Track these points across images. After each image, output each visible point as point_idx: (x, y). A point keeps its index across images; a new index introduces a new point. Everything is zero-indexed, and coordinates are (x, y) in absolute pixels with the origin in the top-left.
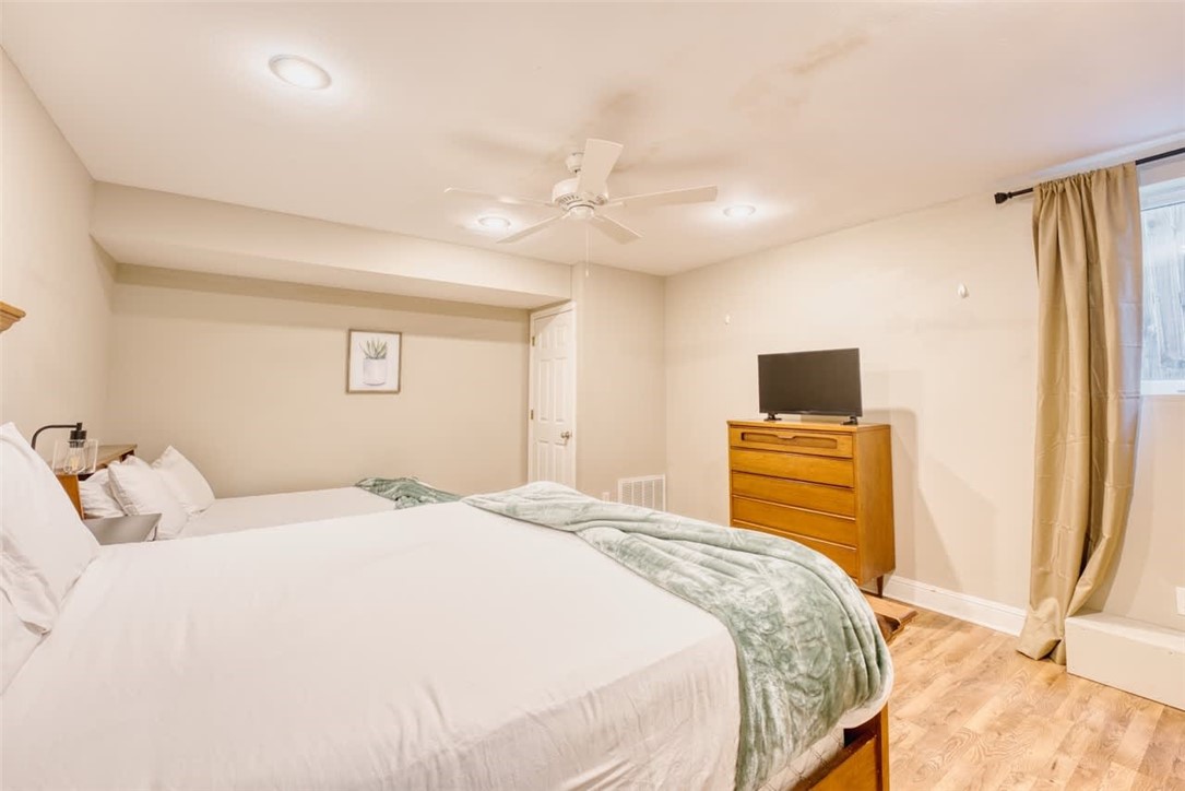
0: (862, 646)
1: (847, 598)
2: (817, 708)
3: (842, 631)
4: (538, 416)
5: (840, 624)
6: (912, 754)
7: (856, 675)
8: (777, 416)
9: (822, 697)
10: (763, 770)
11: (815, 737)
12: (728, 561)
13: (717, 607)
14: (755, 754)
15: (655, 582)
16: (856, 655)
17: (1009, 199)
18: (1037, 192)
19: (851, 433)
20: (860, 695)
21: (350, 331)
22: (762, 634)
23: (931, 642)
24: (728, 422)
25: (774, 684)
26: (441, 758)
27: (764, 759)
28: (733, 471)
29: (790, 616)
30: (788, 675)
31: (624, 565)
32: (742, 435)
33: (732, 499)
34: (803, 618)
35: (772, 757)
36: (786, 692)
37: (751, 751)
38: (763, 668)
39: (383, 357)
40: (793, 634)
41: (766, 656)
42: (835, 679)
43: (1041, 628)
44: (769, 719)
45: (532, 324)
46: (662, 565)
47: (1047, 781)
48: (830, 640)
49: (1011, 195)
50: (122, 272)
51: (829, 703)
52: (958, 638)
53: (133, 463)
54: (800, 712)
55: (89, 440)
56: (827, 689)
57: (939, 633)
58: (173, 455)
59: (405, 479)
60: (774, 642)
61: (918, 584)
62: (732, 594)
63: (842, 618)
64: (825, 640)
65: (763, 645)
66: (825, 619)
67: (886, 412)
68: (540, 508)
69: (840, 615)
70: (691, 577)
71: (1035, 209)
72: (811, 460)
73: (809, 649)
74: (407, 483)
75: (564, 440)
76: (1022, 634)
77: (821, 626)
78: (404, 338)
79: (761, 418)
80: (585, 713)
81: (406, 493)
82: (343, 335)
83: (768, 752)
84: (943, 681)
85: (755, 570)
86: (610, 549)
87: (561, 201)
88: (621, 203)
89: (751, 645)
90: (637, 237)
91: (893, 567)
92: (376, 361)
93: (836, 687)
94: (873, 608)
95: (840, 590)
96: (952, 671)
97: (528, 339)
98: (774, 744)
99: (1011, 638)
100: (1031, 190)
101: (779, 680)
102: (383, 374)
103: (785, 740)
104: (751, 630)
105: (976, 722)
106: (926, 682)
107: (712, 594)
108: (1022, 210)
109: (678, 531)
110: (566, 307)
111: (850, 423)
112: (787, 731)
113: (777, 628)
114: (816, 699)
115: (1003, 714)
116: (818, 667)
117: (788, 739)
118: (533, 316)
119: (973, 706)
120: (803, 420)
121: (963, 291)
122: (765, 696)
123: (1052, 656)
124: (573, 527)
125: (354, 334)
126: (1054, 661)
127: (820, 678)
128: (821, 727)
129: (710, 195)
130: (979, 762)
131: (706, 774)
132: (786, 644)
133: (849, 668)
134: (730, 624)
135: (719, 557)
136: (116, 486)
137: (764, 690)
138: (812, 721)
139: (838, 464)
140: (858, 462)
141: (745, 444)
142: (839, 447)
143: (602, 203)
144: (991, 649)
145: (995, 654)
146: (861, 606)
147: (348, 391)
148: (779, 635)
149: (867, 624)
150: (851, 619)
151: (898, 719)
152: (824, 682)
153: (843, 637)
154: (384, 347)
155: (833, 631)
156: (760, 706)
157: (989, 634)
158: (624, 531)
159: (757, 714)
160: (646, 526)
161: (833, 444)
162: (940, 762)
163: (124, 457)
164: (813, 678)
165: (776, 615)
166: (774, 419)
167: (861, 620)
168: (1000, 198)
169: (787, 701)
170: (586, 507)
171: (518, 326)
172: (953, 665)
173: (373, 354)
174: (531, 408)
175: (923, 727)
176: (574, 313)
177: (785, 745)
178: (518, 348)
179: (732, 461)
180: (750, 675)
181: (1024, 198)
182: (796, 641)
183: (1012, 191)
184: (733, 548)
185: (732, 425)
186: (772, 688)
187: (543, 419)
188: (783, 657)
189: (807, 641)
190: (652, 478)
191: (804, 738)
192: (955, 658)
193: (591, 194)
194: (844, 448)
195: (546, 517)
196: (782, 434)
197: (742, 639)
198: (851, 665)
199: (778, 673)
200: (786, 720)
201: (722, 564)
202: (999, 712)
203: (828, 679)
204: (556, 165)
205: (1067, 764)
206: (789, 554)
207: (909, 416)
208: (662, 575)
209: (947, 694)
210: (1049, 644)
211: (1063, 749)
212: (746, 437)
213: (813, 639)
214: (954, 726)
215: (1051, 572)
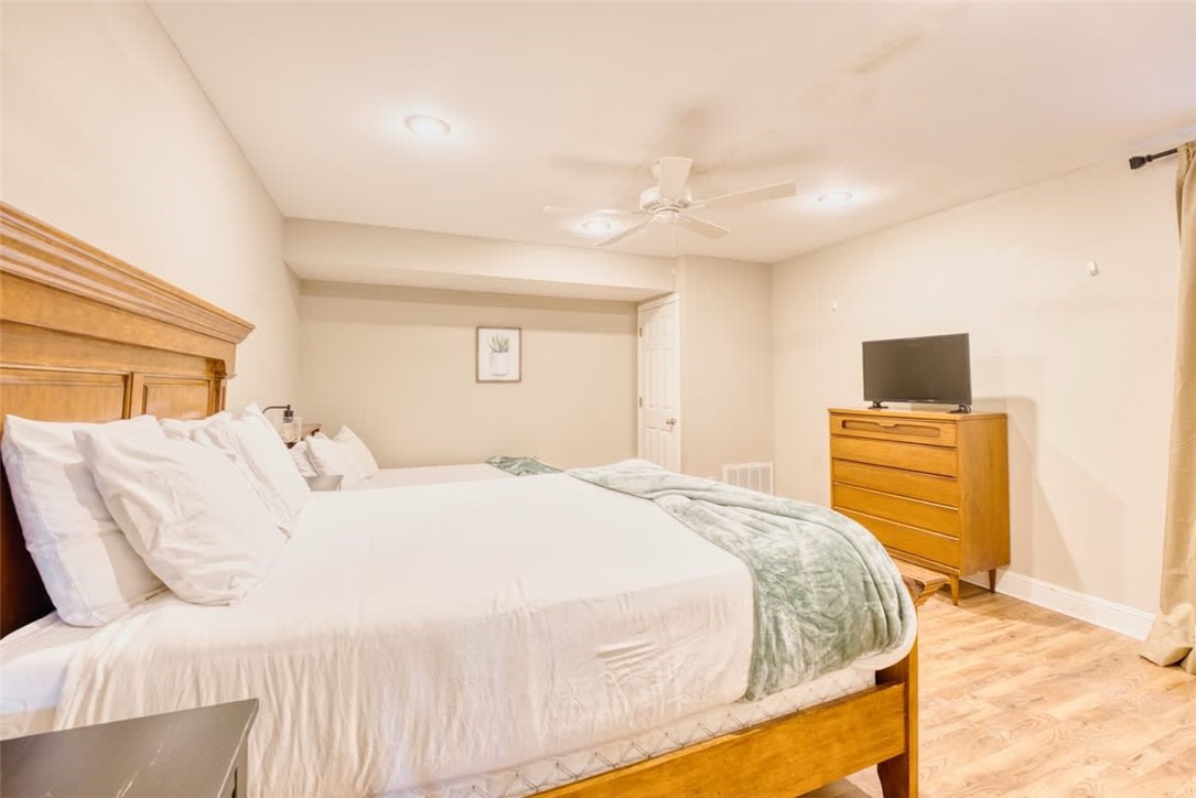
0: (881, 599)
1: (870, 559)
2: (831, 642)
3: (862, 584)
4: (646, 403)
5: (860, 578)
6: (978, 727)
7: (875, 622)
8: (882, 404)
9: (836, 633)
10: (774, 678)
11: (829, 666)
12: (769, 523)
13: (742, 552)
14: (765, 664)
15: (701, 534)
16: (874, 606)
17: (1148, 164)
18: (1182, 153)
19: (954, 422)
20: (878, 641)
21: (478, 328)
22: (777, 575)
23: (1037, 638)
24: (829, 410)
25: (786, 615)
26: (519, 614)
27: (775, 670)
28: (834, 459)
29: (808, 565)
30: (800, 610)
31: (683, 523)
32: (844, 422)
33: (834, 486)
34: (821, 569)
35: (782, 671)
36: (797, 623)
37: (761, 661)
38: (776, 600)
39: (506, 351)
40: (809, 579)
41: (779, 590)
42: (851, 621)
43: (1169, 633)
44: (779, 639)
45: (639, 315)
46: (710, 522)
47: (1124, 768)
48: (847, 589)
49: (1150, 158)
50: (306, 287)
51: (844, 640)
52: (1073, 637)
53: (319, 437)
54: (811, 640)
55: (296, 418)
56: (842, 629)
57: (1050, 630)
58: (347, 432)
59: (525, 458)
60: (790, 582)
61: (1033, 580)
62: (761, 545)
63: (863, 574)
64: (843, 588)
65: (777, 583)
66: (845, 571)
67: (1003, 401)
68: (625, 479)
69: (860, 572)
70: (729, 530)
71: (1179, 172)
72: (914, 448)
73: (824, 593)
74: (528, 460)
75: (668, 427)
76: (1149, 638)
77: (839, 576)
78: (524, 333)
79: (865, 406)
80: (621, 606)
81: (527, 469)
82: (472, 332)
83: (778, 665)
84: (1039, 672)
85: (788, 529)
86: (676, 511)
87: (647, 207)
88: (702, 206)
89: (766, 581)
90: (725, 232)
91: (1006, 561)
92: (500, 354)
93: (852, 628)
94: (900, 571)
95: (864, 552)
96: (1052, 665)
97: (636, 330)
98: (784, 661)
99: (1137, 643)
100: (1175, 151)
101: (790, 611)
102: (507, 365)
103: (796, 660)
104: (767, 571)
105: (1061, 711)
106: (1017, 671)
107: (741, 543)
108: (1164, 175)
109: (734, 499)
110: (670, 299)
111: (959, 411)
112: (798, 652)
113: (793, 572)
114: (830, 635)
115: (1096, 709)
116: (832, 609)
117: (799, 660)
118: (640, 308)
119: (1063, 697)
120: (913, 409)
121: (1093, 269)
122: (776, 622)
123: (1183, 664)
124: (651, 495)
125: (481, 331)
126: (1184, 670)
127: (836, 618)
128: (835, 658)
129: (790, 191)
130: (1050, 743)
131: (719, 668)
132: (801, 585)
133: (866, 616)
134: (750, 564)
135: (762, 520)
136: (313, 455)
137: (776, 618)
138: (825, 652)
139: (940, 453)
140: (961, 450)
141: (846, 432)
142: (943, 435)
143: (686, 206)
144: (1108, 650)
145: (1112, 654)
146: (886, 567)
147: (478, 381)
148: (795, 578)
149: (890, 581)
150: (872, 575)
151: (974, 698)
152: (839, 623)
153: (862, 588)
154: (506, 342)
155: (850, 582)
156: (771, 628)
157: (1111, 637)
158: (691, 498)
159: (767, 633)
160: (709, 495)
161: (937, 432)
162: (1007, 738)
163: (313, 434)
164: (826, 617)
165: (794, 562)
166: (879, 406)
167: (882, 577)
168: (1137, 163)
169: (799, 631)
170: (663, 478)
171: (627, 318)
172: (1054, 661)
173: (497, 347)
174: (640, 395)
175: (999, 707)
176: (677, 303)
177: (795, 664)
178: (626, 339)
179: (833, 450)
180: (763, 603)
181: (1168, 159)
182: (813, 585)
183: (1152, 154)
184: (778, 514)
185: (833, 413)
186: (782, 616)
187: (651, 406)
188: (799, 595)
189: (823, 587)
190: (759, 465)
191: (816, 663)
192: (1061, 654)
193: (673, 200)
194: (948, 435)
195: (631, 486)
196: (884, 422)
197: (759, 575)
198: (869, 613)
199: (790, 606)
200: (797, 645)
201: (760, 524)
202: (1095, 705)
203: (843, 621)
204: (643, 174)
205: (1155, 759)
206: (823, 520)
207: (1030, 406)
208: (709, 529)
209: (1038, 684)
210: (1177, 651)
211: (1156, 746)
212: (847, 424)
213: (829, 586)
214: (1035, 711)
215: (1187, 576)
